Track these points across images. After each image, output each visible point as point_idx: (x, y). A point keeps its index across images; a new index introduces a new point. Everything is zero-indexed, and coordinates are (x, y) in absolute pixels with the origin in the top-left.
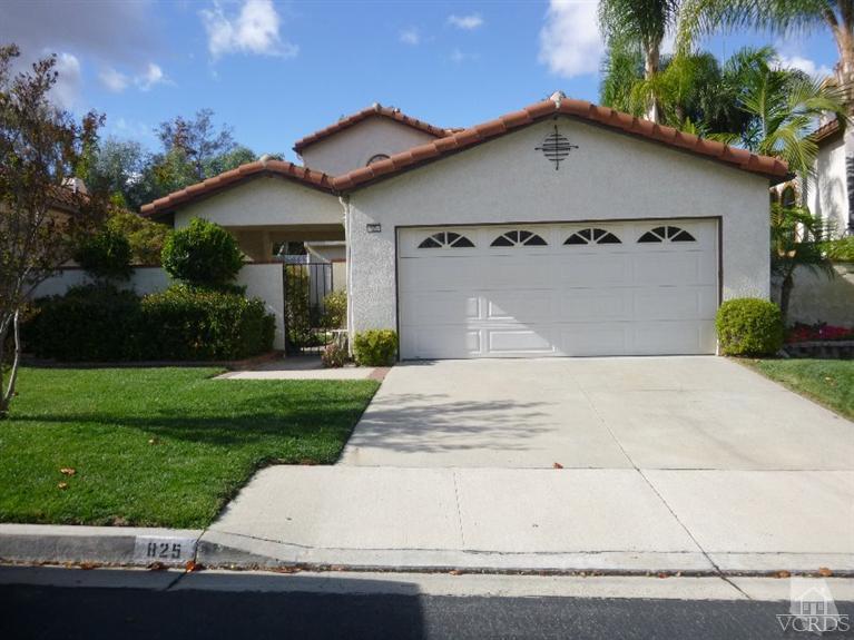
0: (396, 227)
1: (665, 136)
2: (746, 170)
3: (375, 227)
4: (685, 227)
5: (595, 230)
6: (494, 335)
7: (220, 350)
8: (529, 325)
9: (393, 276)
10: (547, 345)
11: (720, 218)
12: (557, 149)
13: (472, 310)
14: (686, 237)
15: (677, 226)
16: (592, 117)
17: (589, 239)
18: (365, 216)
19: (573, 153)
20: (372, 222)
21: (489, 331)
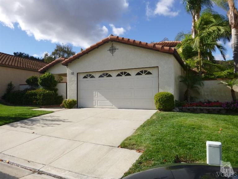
0: (77, 74)
1: (137, 44)
2: (161, 52)
3: (73, 73)
4: (149, 70)
5: (124, 72)
6: (99, 102)
7: (39, 103)
8: (108, 99)
9: (76, 86)
10: (112, 105)
11: (158, 67)
12: (112, 50)
13: (94, 95)
14: (149, 73)
15: (147, 70)
16: (118, 40)
17: (123, 75)
18: (71, 71)
19: (117, 50)
20: (72, 72)
21: (98, 100)
